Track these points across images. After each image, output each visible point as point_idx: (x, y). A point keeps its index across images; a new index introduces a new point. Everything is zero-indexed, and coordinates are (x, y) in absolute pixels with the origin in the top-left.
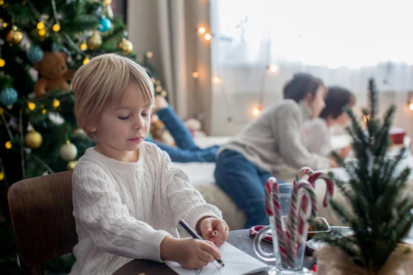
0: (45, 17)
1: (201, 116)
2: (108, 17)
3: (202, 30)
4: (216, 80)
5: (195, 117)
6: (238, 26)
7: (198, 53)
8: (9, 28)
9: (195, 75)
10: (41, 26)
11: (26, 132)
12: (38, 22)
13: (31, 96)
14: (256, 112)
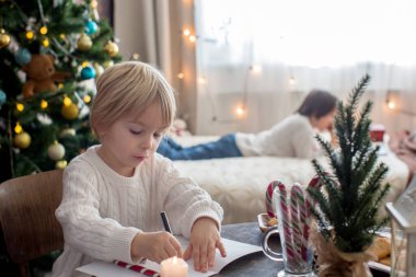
0: (32, 20)
1: (186, 116)
2: (94, 20)
3: (186, 32)
4: (201, 81)
5: (181, 117)
6: (221, 28)
7: (183, 56)
9: (181, 76)
12: (26, 25)
13: (20, 97)
14: (239, 111)
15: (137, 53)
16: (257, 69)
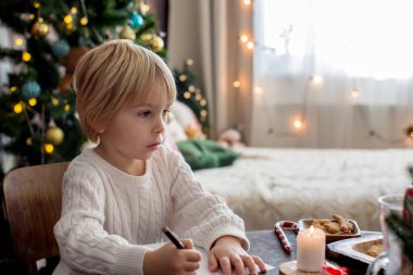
0: (74, 10)
1: (241, 127)
2: (140, 13)
3: (244, 38)
4: (258, 90)
5: (235, 127)
6: (282, 36)
7: (240, 62)
8: (35, 20)
9: (236, 84)
10: (68, 20)
11: (47, 128)
12: (65, 14)
13: (56, 91)
14: (298, 124)
15: (191, 58)
16: (318, 80)
